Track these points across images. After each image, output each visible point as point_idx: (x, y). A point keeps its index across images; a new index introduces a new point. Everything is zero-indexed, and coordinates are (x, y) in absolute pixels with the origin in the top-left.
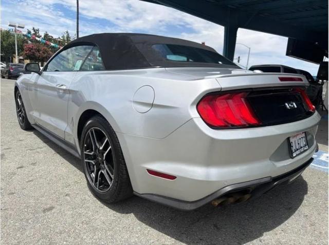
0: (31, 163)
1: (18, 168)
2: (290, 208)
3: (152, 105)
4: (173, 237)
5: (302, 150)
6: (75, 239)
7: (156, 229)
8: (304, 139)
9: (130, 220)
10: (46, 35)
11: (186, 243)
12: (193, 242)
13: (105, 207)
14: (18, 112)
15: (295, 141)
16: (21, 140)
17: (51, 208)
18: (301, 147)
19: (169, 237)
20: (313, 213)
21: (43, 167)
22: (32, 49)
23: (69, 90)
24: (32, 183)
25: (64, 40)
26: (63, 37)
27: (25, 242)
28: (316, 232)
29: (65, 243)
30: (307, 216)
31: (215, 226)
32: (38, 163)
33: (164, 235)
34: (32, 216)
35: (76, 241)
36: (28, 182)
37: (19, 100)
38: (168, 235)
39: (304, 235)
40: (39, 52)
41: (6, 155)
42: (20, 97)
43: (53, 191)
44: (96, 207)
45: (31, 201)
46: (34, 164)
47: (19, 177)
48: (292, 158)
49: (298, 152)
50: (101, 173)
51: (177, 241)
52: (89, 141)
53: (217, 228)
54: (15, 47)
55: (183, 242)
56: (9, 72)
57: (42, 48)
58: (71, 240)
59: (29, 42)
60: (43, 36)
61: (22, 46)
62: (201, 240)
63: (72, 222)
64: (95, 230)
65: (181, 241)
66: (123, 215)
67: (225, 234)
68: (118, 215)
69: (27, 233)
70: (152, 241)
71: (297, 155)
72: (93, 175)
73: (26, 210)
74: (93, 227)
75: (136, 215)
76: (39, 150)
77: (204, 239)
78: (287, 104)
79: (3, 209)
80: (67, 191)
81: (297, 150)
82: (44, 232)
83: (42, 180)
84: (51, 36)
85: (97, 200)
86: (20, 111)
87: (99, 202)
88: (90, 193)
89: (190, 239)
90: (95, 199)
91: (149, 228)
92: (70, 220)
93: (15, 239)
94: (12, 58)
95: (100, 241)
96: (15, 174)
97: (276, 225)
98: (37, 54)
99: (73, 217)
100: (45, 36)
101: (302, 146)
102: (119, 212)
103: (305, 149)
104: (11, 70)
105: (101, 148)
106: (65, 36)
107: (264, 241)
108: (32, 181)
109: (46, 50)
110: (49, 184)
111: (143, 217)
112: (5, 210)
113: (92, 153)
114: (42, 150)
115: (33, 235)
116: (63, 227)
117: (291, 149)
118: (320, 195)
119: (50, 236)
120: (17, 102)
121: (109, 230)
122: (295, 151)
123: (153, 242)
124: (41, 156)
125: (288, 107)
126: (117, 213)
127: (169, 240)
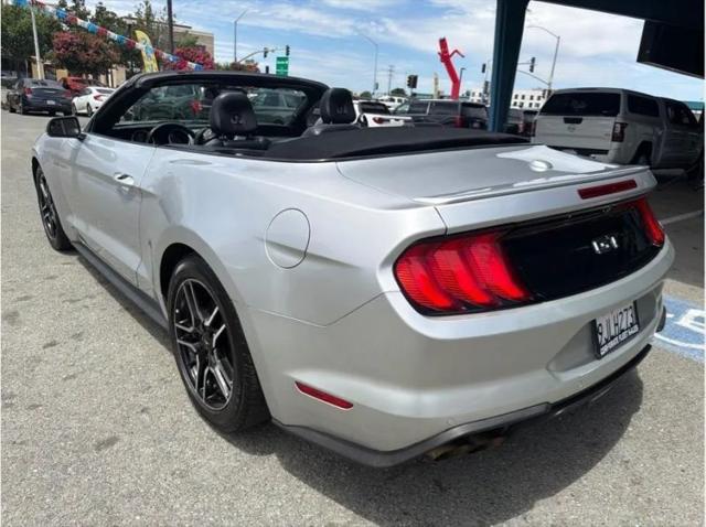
0: (71, 334)
1: (44, 347)
2: (595, 444)
3: (305, 255)
4: (350, 508)
5: (624, 335)
6: (158, 509)
7: (318, 490)
8: (630, 312)
9: (268, 467)
10: (101, 10)
11: (376, 520)
12: (390, 520)
13: (219, 438)
14: (43, 213)
15: (608, 322)
16: (52, 278)
17: (111, 442)
18: (623, 331)
19: (342, 508)
20: (642, 455)
21: (96, 345)
22: (70, 44)
23: (140, 189)
24: (74, 382)
25: (140, 21)
26: (138, 13)
27: (61, 515)
28: (640, 499)
29: (138, 518)
30: (627, 462)
31: (438, 483)
32: (85, 335)
33: (333, 502)
34: (75, 458)
35: (160, 514)
36: (65, 379)
37: (42, 186)
38: (341, 503)
39: (614, 506)
40: (86, 51)
41: (21, 313)
42: (44, 181)
43: (115, 401)
44: (201, 438)
45: (74, 424)
46: (78, 336)
47: (48, 367)
48: (599, 357)
49: (612, 344)
50: (209, 371)
51: (357, 516)
52: (183, 304)
53: (441, 489)
54: (33, 40)
55: (369, 520)
56: (23, 98)
57: (93, 42)
58: (150, 511)
59: (65, 27)
60: (93, 13)
61: (48, 35)
62: (405, 514)
63: (154, 473)
64: (198, 489)
65: (366, 516)
66: (254, 457)
67: (455, 502)
68: (245, 456)
69: (65, 496)
70: (308, 516)
71: (610, 351)
72: (195, 372)
73: (62, 444)
74: (194, 483)
75: (281, 457)
76: (88, 302)
77: (412, 513)
78: (595, 244)
79: (19, 441)
80: (143, 399)
81: (612, 338)
82: (98, 493)
83: (93, 375)
84: (113, 14)
85: (204, 423)
86: (47, 210)
87: (208, 428)
88: (189, 406)
89: (383, 512)
90: (200, 419)
91: (305, 488)
92: (148, 468)
93: (42, 509)
94: (30, 64)
95: (207, 515)
96: (38, 360)
97: (561, 482)
98: (83, 57)
99: (155, 461)
100: (98, 13)
101: (624, 327)
102: (248, 452)
103: (631, 333)
104: (29, 96)
105: (207, 323)
106: (143, 10)
107: (532, 517)
108: (74, 377)
109: (100, 47)
110: (107, 384)
111: (295, 462)
112: (21, 443)
113: (190, 330)
114: (94, 301)
115: (78, 499)
116: (136, 483)
117: (597, 339)
118: (664, 413)
119: (108, 503)
120: (39, 190)
121: (225, 491)
122: (607, 341)
123: (310, 519)
124: (93, 316)
125: (597, 249)
126: (243, 454)
127: (341, 515)
